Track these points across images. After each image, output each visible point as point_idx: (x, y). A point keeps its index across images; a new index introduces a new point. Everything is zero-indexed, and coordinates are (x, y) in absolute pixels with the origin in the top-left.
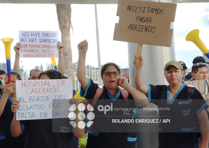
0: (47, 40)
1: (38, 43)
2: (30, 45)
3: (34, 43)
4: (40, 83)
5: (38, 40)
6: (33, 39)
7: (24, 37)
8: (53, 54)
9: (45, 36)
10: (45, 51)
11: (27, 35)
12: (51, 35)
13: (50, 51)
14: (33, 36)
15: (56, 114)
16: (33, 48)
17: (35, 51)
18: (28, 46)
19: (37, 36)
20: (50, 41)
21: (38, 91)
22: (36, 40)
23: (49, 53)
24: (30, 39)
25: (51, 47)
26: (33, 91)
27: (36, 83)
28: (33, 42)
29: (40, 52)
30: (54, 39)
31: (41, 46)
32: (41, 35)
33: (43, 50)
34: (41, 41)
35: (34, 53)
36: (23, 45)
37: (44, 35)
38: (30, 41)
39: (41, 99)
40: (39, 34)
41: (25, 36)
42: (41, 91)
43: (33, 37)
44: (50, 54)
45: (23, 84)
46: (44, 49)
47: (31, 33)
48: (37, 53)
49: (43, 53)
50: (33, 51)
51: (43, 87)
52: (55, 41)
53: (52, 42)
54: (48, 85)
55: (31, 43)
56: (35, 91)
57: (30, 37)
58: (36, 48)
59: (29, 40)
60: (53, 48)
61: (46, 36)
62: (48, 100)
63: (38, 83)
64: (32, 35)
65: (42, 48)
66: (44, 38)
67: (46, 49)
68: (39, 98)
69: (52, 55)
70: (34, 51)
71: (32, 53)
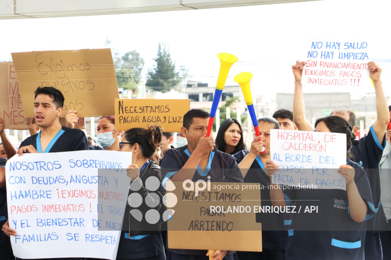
0: (351, 54)
1: (335, 60)
2: (322, 63)
3: (328, 60)
4: (301, 135)
5: (336, 55)
6: (328, 53)
7: (313, 50)
8: (359, 80)
9: (349, 48)
10: (346, 74)
11: (319, 47)
12: (359, 46)
13: (354, 74)
14: (328, 47)
15: (322, 184)
16: (326, 69)
17: (329, 74)
18: (318, 64)
19: (335, 48)
20: (356, 56)
21: (297, 147)
22: (333, 54)
23: (352, 77)
24: (323, 54)
25: (356, 67)
26: (291, 146)
27: (296, 135)
28: (328, 57)
29: (337, 76)
30: (363, 53)
31: (340, 66)
32: (342, 46)
33: (342, 73)
34: (341, 57)
35: (327, 78)
36: (310, 62)
37: (347, 47)
38: (323, 57)
39: (301, 159)
40: (339, 45)
41: (316, 47)
42: (302, 147)
43: (328, 50)
44: (353, 80)
45: (280, 135)
46: (344, 70)
47: (327, 43)
48: (331, 78)
49: (341, 78)
50: (325, 73)
51: (304, 142)
52: (365, 56)
53: (359, 58)
54: (311, 139)
55: (323, 60)
56: (294, 147)
57: (324, 49)
58: (331, 69)
59: (322, 55)
60: (360, 69)
61: (351, 47)
62: (310, 161)
63: (298, 135)
64: (327, 46)
65: (341, 69)
66: (346, 52)
67: (347, 70)
68: (298, 157)
69: (357, 81)
70: (326, 75)
71: (323, 77)
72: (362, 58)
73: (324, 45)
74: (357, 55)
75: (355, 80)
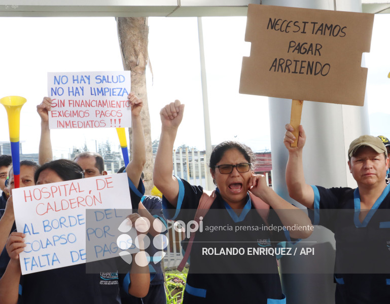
0: (107, 90)
1: (87, 97)
2: (71, 102)
3: (78, 98)
5: (87, 91)
6: (77, 88)
7: (58, 86)
8: (120, 120)
9: (102, 81)
10: (103, 114)
11: (64, 82)
12: (115, 80)
13: (113, 114)
14: (76, 82)
16: (77, 108)
17: (82, 114)
18: (67, 103)
19: (85, 83)
20: (113, 92)
22: (83, 90)
23: (111, 117)
24: (71, 90)
25: (115, 106)
28: (77, 94)
29: (92, 117)
30: (122, 89)
31: (94, 104)
32: (93, 79)
33: (98, 112)
34: (93, 93)
35: (79, 119)
36: (56, 101)
37: (99, 81)
38: (71, 94)
40: (89, 79)
41: (61, 83)
43: (76, 85)
44: (113, 121)
46: (100, 109)
47: (73, 76)
48: (85, 120)
49: (98, 119)
50: (77, 114)
52: (124, 92)
53: (117, 94)
55: (72, 97)
57: (70, 84)
58: (83, 108)
59: (69, 92)
60: (120, 107)
61: (104, 81)
64: (74, 80)
65: (96, 108)
66: (100, 86)
67: (105, 109)
69: (117, 121)
70: (79, 115)
71: (75, 118)
72: (121, 94)
73: (71, 80)
74: (114, 90)
75: (115, 120)
